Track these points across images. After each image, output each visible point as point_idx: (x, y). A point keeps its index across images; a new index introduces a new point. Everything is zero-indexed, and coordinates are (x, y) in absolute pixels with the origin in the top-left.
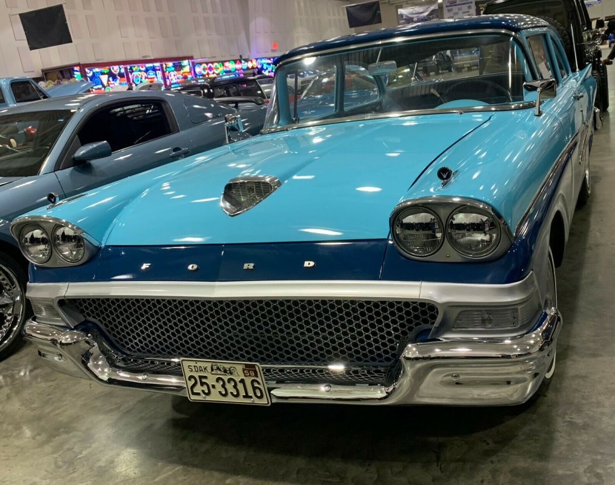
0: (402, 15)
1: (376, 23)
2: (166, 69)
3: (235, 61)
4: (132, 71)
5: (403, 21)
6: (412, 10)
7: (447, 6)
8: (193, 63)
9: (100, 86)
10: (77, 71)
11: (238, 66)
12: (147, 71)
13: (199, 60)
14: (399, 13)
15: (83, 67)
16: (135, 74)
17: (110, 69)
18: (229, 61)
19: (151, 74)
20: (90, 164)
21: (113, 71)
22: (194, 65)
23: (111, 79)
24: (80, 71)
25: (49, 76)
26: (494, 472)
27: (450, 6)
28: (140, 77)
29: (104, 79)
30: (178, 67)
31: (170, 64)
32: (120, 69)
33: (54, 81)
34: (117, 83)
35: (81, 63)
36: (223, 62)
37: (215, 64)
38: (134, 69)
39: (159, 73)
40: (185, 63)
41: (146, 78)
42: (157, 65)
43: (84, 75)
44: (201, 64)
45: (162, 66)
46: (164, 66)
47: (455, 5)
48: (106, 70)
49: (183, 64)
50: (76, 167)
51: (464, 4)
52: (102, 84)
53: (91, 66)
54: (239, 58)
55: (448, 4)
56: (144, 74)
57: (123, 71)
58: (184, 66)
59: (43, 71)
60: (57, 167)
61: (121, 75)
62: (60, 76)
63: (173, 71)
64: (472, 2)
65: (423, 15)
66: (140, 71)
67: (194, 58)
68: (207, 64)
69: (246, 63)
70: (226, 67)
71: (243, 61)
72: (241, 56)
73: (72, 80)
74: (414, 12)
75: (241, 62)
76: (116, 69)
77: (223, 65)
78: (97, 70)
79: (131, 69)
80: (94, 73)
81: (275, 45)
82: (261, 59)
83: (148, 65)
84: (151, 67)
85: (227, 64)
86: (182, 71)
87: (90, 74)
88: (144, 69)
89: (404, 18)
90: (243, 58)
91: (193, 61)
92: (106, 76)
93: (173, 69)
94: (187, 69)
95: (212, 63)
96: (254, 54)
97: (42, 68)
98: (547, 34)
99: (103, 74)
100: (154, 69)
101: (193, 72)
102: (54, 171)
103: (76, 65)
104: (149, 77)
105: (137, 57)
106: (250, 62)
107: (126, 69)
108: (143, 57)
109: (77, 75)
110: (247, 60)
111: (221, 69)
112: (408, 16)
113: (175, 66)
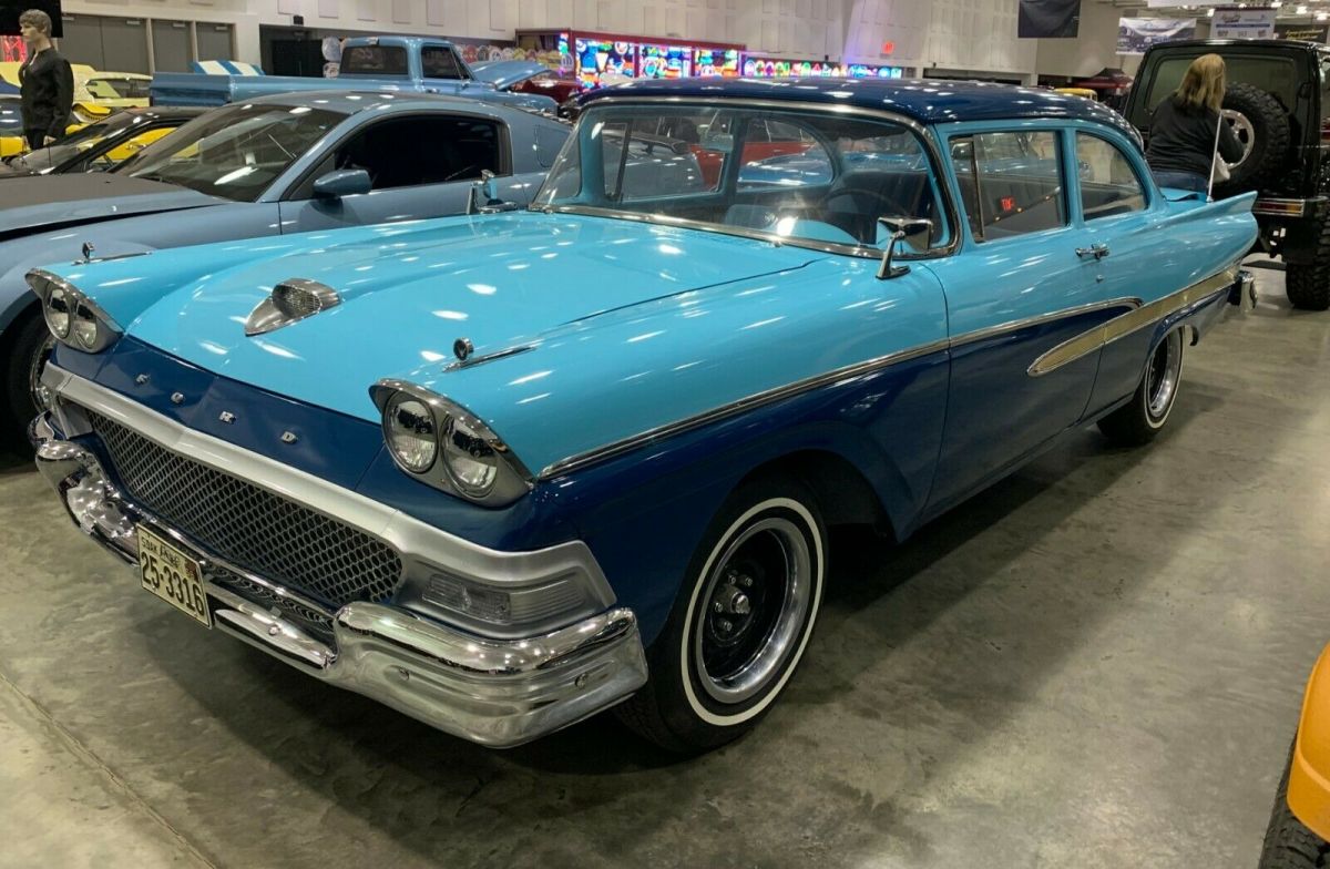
0: (1124, 30)
1: (1065, 37)
2: (699, 58)
3: (813, 64)
4: (646, 54)
5: (1125, 40)
6: (1144, 23)
7: (1218, 26)
8: (743, 57)
9: (593, 70)
10: (563, 40)
11: (816, 73)
12: (669, 57)
13: (755, 54)
14: (1121, 24)
15: (574, 35)
16: (649, 59)
17: (613, 46)
18: (803, 62)
19: (675, 63)
20: (340, 199)
21: (617, 50)
22: (744, 60)
23: (611, 61)
24: (568, 42)
25: (524, 42)
26: (525, 844)
27: (1225, 26)
28: (656, 66)
29: (602, 59)
30: (719, 60)
31: (708, 53)
32: (629, 48)
33: (526, 50)
34: (619, 70)
35: (572, 29)
36: (792, 63)
37: (780, 64)
38: (650, 51)
39: (687, 64)
40: (732, 54)
41: (665, 68)
42: (687, 50)
43: (572, 48)
44: (755, 59)
45: (693, 53)
46: (697, 54)
47: (1235, 26)
48: (607, 45)
49: (727, 56)
50: (315, 200)
51: (1252, 26)
52: (597, 67)
53: (586, 36)
54: (822, 59)
55: (1222, 22)
56: (664, 63)
57: (632, 52)
58: (730, 60)
59: (517, 32)
60: (287, 196)
61: (628, 58)
62: (539, 44)
63: (710, 65)
64: (1268, 26)
65: (1163, 34)
66: (659, 56)
67: (748, 48)
68: (766, 61)
69: (830, 70)
70: (795, 71)
71: (825, 66)
72: (827, 57)
73: (553, 52)
74: (1148, 27)
75: (822, 68)
76: (622, 48)
77: (791, 68)
78: (594, 44)
79: (645, 51)
80: (588, 49)
81: (888, 47)
82: (858, 66)
83: (673, 49)
84: (676, 53)
85: (797, 67)
86: (723, 67)
87: (583, 49)
88: (665, 54)
89: (1128, 34)
90: (830, 60)
91: (745, 53)
92: (605, 56)
93: (711, 61)
94: (732, 65)
95: (775, 61)
96: (849, 56)
97: (518, 27)
98: (1064, 131)
99: (601, 51)
100: (681, 57)
101: (740, 70)
102: (280, 201)
103: (564, 31)
104: (671, 67)
105: (661, 33)
106: (836, 70)
107: (637, 49)
108: (670, 35)
109: (563, 45)
110: (832, 65)
111: (786, 73)
112: (1136, 34)
113: (714, 57)
